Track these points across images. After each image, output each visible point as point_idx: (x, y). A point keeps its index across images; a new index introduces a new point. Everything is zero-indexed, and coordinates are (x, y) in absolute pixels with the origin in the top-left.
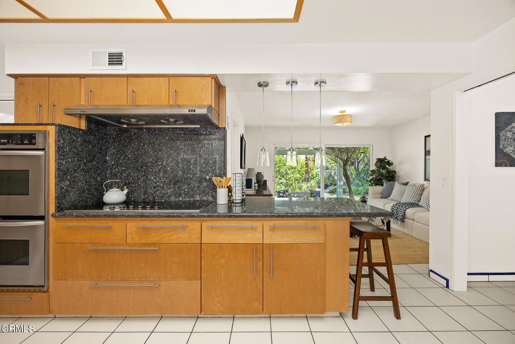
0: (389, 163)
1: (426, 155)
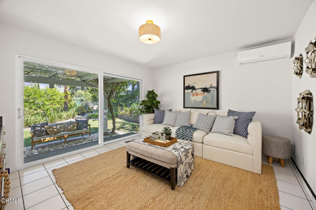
1: (184, 89)
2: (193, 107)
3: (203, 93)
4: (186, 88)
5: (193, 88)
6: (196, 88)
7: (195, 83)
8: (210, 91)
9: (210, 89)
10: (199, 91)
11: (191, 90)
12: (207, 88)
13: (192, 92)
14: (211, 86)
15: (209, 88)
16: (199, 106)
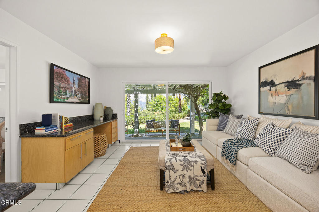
0: (225, 98)
1: (260, 87)
2: (271, 112)
3: (288, 89)
4: (262, 84)
5: (272, 84)
6: (277, 83)
7: (275, 76)
8: (300, 85)
9: (300, 82)
10: (282, 88)
11: (268, 87)
12: (296, 81)
13: (270, 90)
14: (303, 76)
15: (298, 81)
16: (281, 113)
